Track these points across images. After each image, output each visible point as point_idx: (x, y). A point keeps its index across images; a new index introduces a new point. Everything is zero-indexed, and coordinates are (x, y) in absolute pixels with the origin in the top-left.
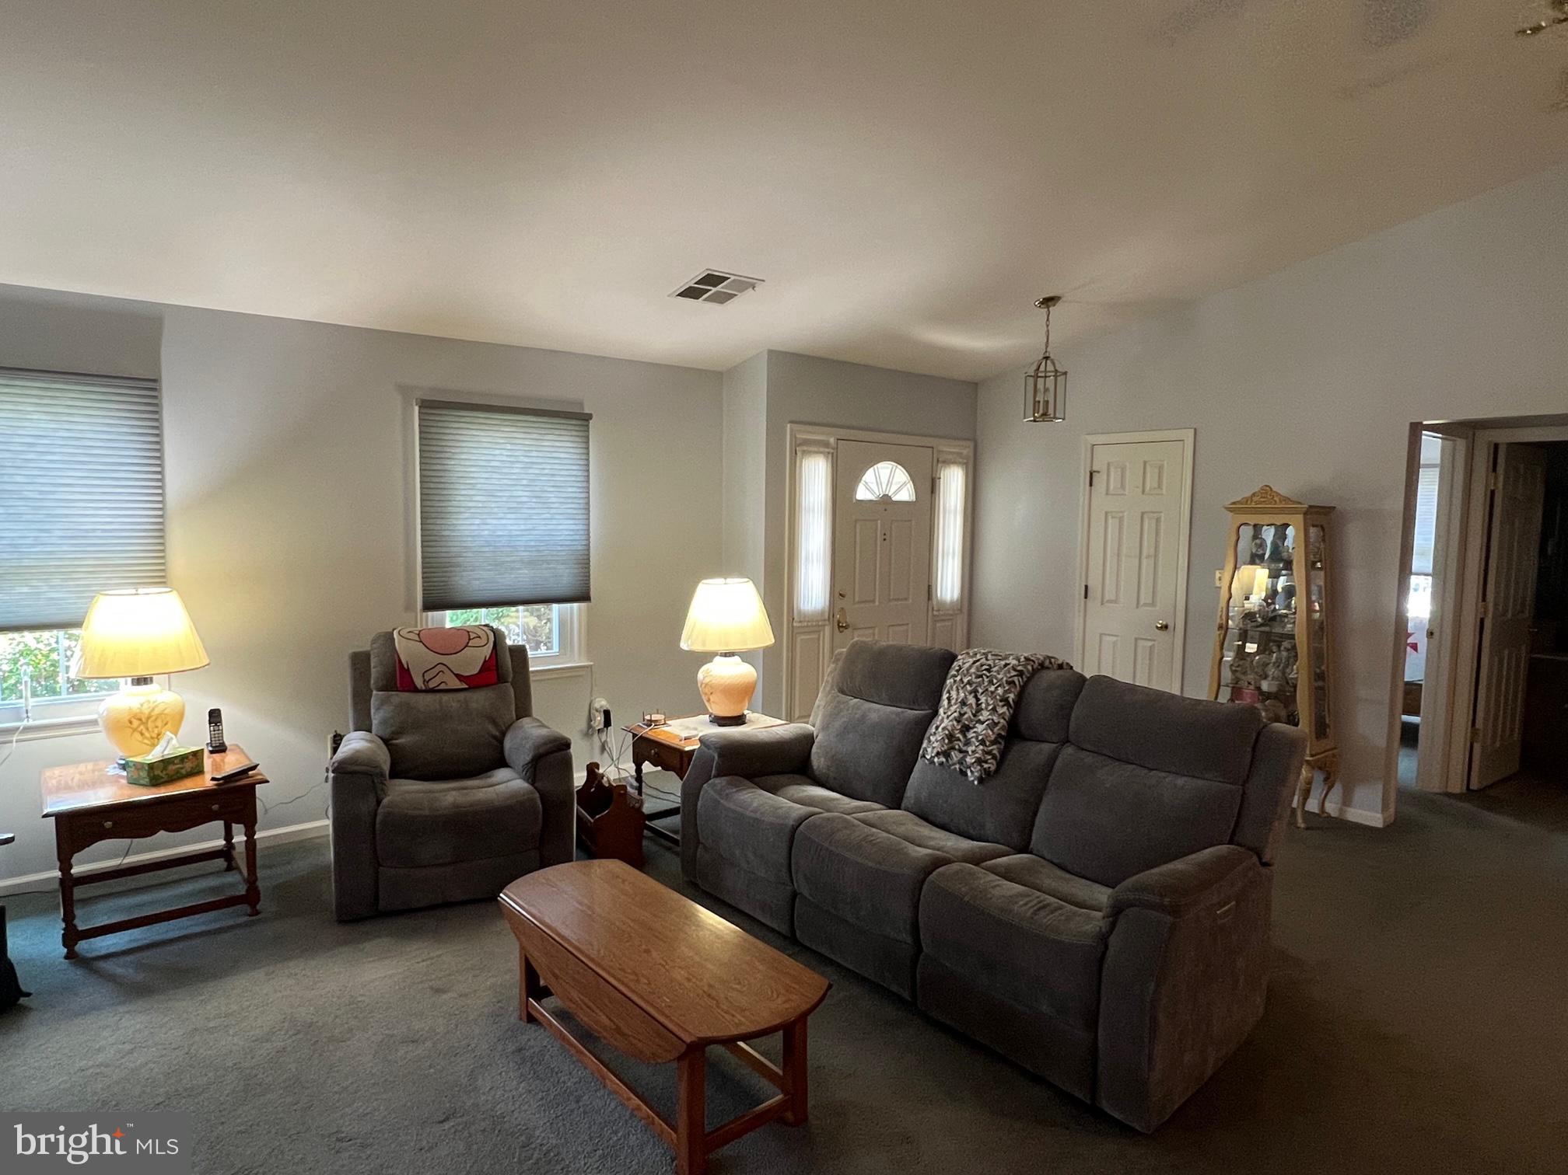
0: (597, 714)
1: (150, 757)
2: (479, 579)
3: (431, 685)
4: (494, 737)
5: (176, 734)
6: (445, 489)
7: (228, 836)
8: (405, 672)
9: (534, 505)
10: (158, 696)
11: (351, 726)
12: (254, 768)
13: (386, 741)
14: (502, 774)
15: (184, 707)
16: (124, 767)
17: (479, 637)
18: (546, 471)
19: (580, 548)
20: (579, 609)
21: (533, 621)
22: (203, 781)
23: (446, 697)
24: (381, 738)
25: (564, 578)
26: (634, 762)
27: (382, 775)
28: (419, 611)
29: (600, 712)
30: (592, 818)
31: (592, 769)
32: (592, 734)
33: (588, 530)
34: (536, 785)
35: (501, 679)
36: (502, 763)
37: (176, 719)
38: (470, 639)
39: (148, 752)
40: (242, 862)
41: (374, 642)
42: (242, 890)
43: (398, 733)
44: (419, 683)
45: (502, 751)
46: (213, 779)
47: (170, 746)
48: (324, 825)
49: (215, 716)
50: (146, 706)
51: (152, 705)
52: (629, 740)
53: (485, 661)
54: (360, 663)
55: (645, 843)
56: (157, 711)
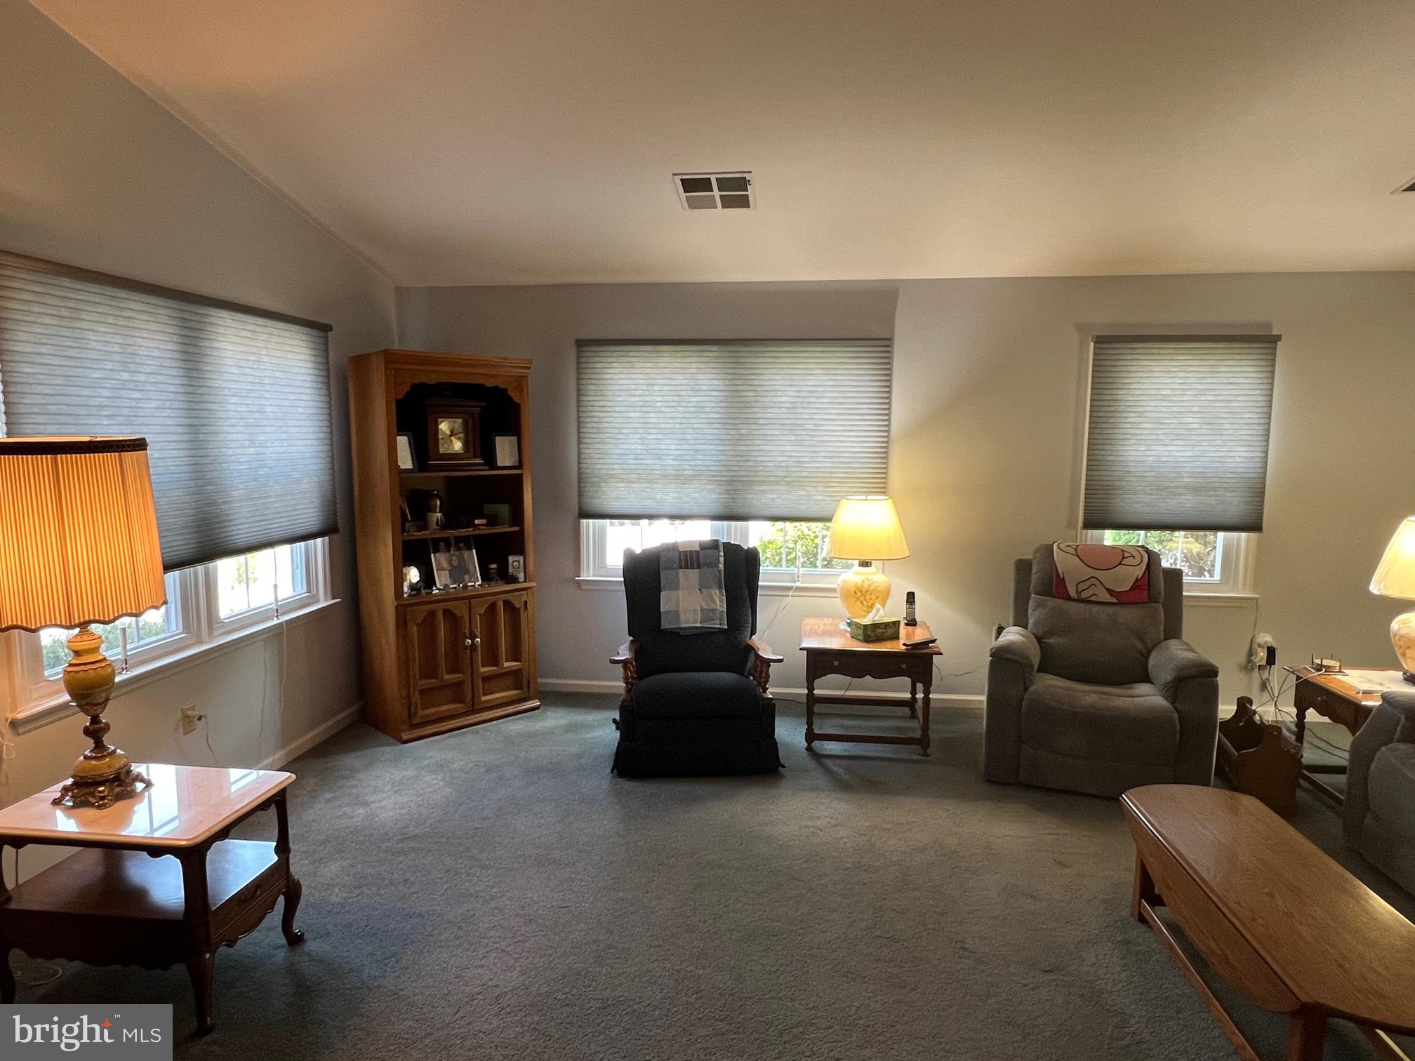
0: (1259, 649)
1: (865, 620)
2: (1139, 502)
3: (1084, 596)
4: (1140, 652)
5: (883, 606)
6: (1112, 417)
7: (914, 692)
8: (1061, 581)
9: (1203, 432)
10: (875, 577)
11: (1011, 621)
12: (934, 641)
13: (1039, 639)
14: (1144, 688)
15: (890, 586)
16: (849, 625)
17: (1133, 557)
18: (1220, 398)
19: (1255, 475)
20: (1248, 541)
21: (1196, 548)
22: (898, 645)
23: (1095, 608)
24: (1036, 637)
25: (1234, 506)
26: (1295, 706)
27: (1031, 667)
28: (1079, 529)
29: (1263, 647)
30: (1238, 751)
31: (1244, 705)
32: (1252, 669)
33: (1266, 457)
34: (1177, 705)
35: (1152, 599)
36: (1147, 679)
37: (884, 595)
38: (1124, 558)
39: (865, 617)
40: (920, 714)
41: (1035, 552)
42: (918, 735)
43: (1051, 633)
44: (1073, 593)
45: (1146, 668)
46: (904, 644)
47: (878, 615)
48: (980, 699)
49: (911, 597)
50: (866, 582)
51: (870, 583)
52: (1292, 680)
53: (1137, 580)
54: (1023, 568)
55: (1299, 793)
56: (871, 588)
